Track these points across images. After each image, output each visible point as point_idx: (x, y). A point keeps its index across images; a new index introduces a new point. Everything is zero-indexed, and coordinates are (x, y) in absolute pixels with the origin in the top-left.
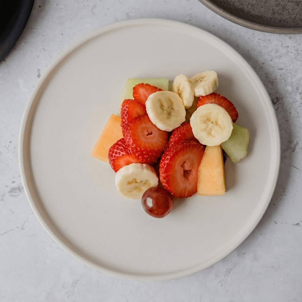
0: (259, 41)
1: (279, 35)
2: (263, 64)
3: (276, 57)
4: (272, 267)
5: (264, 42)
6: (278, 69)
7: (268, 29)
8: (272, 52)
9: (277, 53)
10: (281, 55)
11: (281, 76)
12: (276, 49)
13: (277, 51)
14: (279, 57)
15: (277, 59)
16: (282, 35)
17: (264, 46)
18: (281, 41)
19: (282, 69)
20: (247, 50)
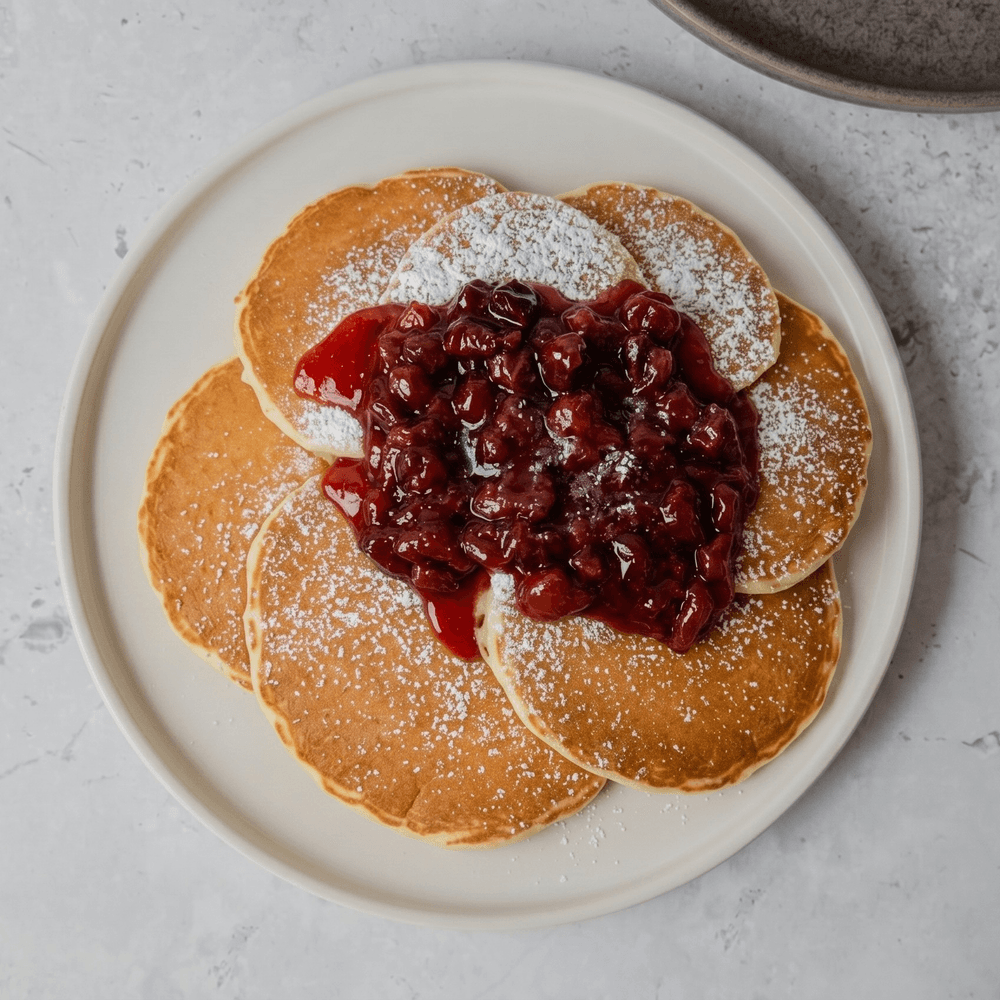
0: (849, 135)
1: (915, 115)
2: (863, 211)
3: (908, 189)
4: (891, 885)
5: (866, 140)
6: (915, 230)
7: (881, 95)
8: (892, 173)
9: (909, 174)
10: (922, 184)
11: (922, 251)
12: (908, 163)
13: (911, 171)
14: (916, 188)
15: (909, 194)
16: (925, 115)
17: (867, 154)
18: (925, 137)
19: (925, 229)
20: (812, 167)
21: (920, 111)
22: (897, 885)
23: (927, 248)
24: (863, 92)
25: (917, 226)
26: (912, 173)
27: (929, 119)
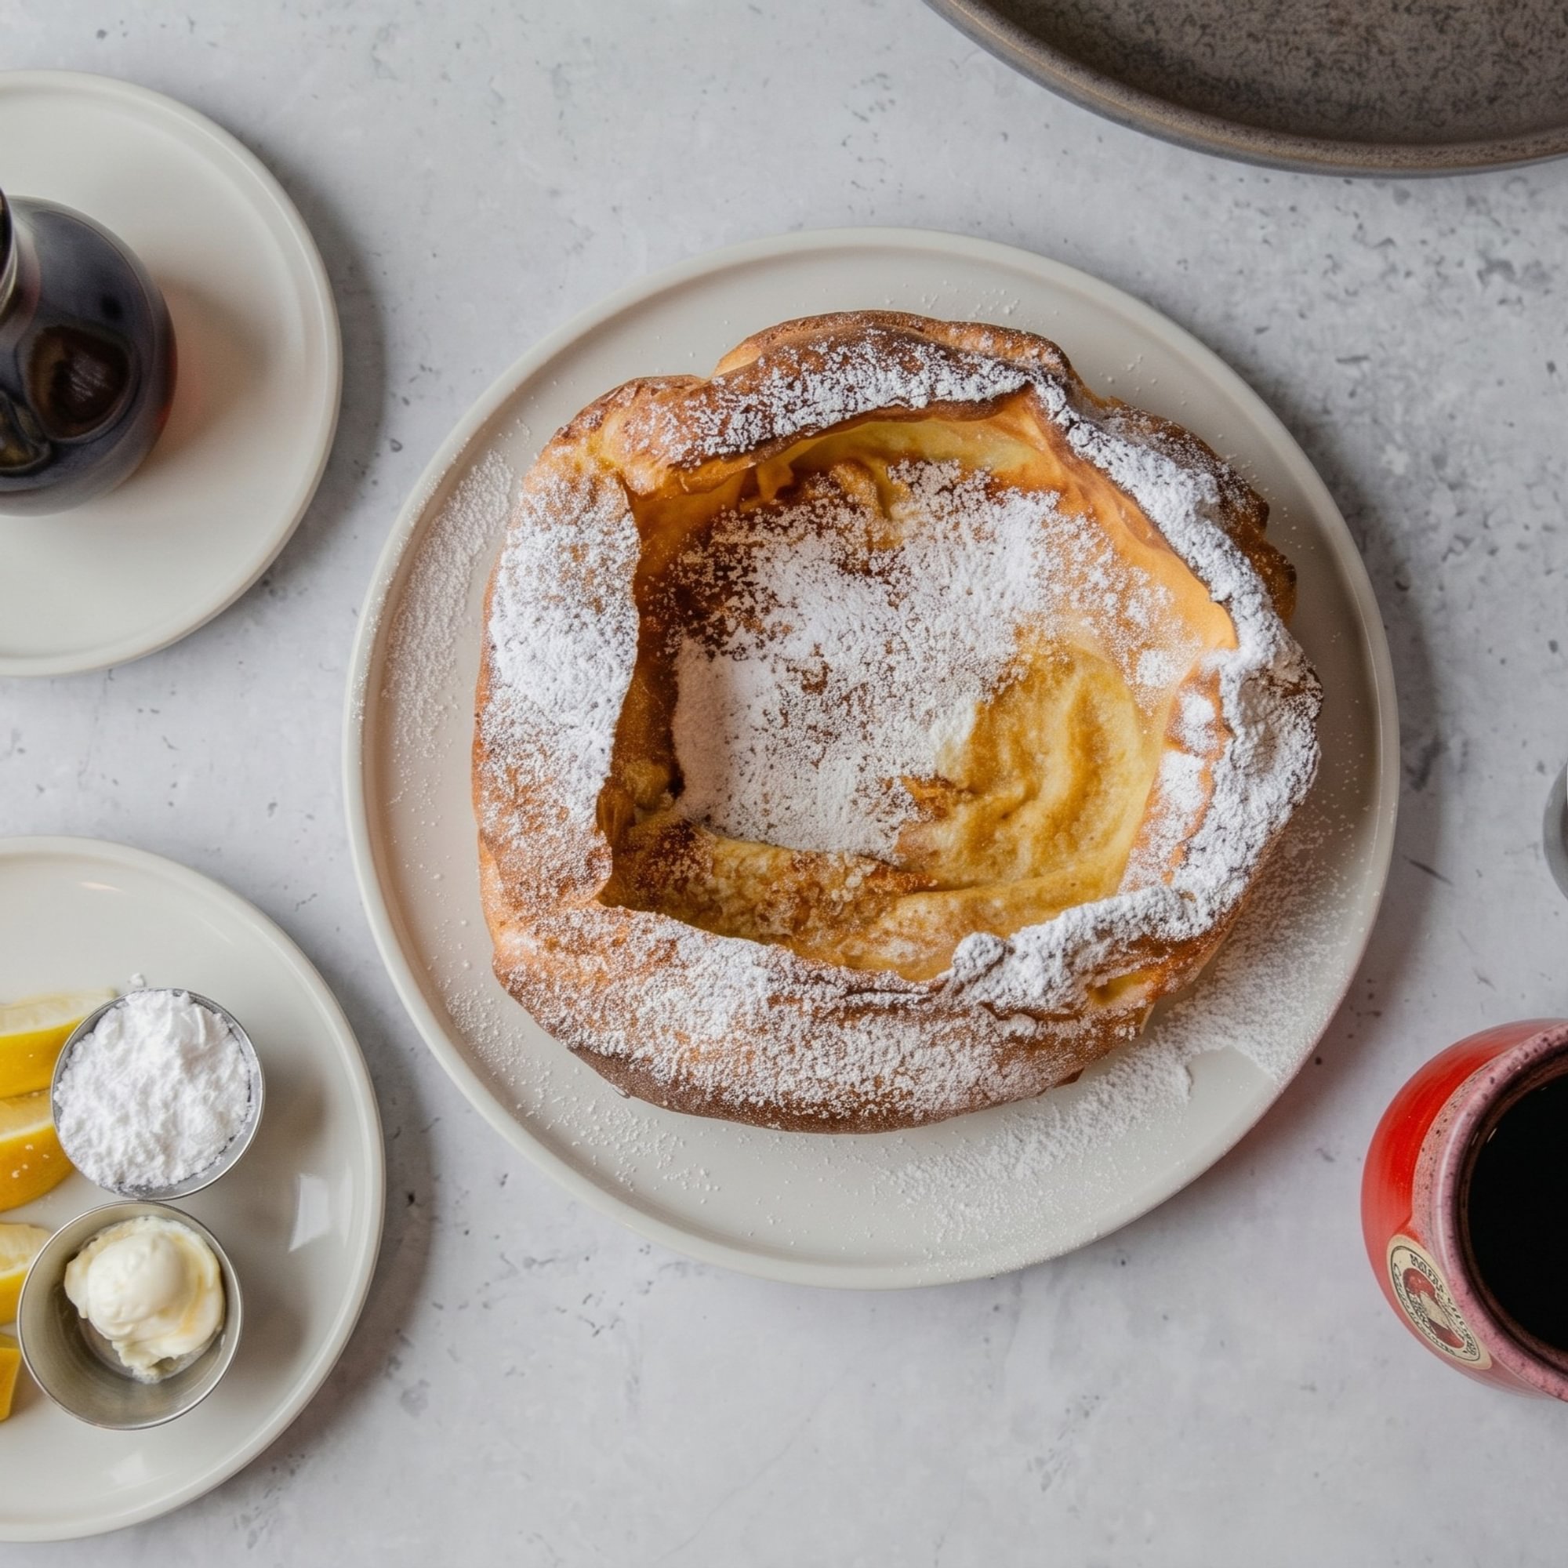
0: (1237, 212)
1: (1340, 180)
2: (1260, 331)
3: (1330, 297)
4: (1304, 1388)
5: (1264, 220)
6: (1340, 361)
7: (1287, 149)
8: (1305, 272)
9: (1330, 275)
10: (1351, 289)
11: (1352, 394)
12: (1329, 256)
13: (1336, 267)
14: (1342, 295)
15: (1333, 305)
16: (1355, 180)
17: (1266, 241)
18: (1356, 215)
19: (1356, 360)
20: (1179, 263)
21: (1349, 175)
22: (1313, 1389)
23: (1360, 390)
24: (1260, 144)
25: (1342, 355)
26: (1334, 272)
27: (1363, 188)
